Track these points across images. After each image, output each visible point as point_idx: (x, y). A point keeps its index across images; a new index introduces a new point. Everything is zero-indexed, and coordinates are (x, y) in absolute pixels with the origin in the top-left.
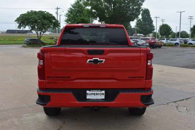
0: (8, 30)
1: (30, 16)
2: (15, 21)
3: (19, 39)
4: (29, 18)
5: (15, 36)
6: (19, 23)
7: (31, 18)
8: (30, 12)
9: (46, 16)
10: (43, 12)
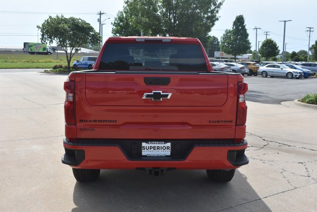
10: (77, 19)
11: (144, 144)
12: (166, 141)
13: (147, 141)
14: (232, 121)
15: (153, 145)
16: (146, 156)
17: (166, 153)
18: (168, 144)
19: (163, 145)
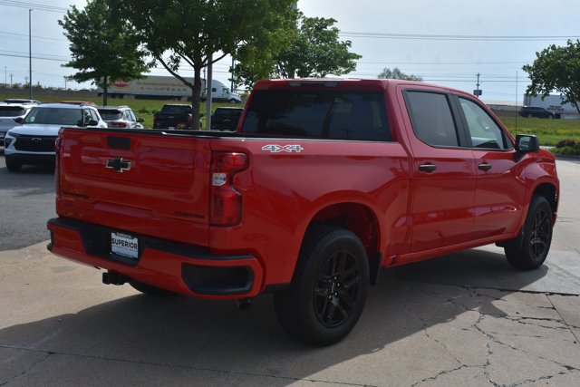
11: (113, 235)
12: (133, 235)
13: (118, 231)
14: (203, 217)
15: (122, 239)
16: (114, 253)
17: (134, 253)
18: (135, 241)
19: (131, 241)
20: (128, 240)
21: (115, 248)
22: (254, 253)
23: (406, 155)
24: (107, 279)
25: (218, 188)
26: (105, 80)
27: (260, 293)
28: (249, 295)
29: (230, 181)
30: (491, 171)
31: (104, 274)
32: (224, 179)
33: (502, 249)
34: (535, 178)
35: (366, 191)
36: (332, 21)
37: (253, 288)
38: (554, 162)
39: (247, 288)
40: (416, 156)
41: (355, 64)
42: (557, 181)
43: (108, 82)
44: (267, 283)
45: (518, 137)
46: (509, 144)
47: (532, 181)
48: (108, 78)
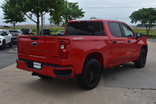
0: (138, 24)
1: (141, 13)
2: (129, 17)
3: (140, 31)
4: (140, 14)
5: (140, 29)
6: (131, 19)
7: (141, 15)
8: (142, 9)
9: (154, 12)
10: (153, 8)
11: (34, 63)
12: (39, 62)
13: (35, 61)
14: (58, 57)
15: (36, 64)
16: (34, 67)
17: (40, 67)
18: (40, 64)
19: (39, 64)
20: (38, 64)
21: (34, 66)
22: (72, 66)
23: (109, 39)
24: (33, 74)
25: (62, 49)
26: (14, 22)
27: (74, 76)
28: (71, 77)
29: (65, 47)
30: (131, 42)
31: (32, 73)
32: (64, 47)
33: (134, 63)
34: (142, 44)
35: (99, 49)
36: (77, 3)
37: (72, 75)
38: (146, 40)
39: (70, 75)
40: (112, 39)
41: (84, 15)
42: (147, 45)
43: (15, 23)
44: (75, 74)
45: (137, 34)
46: (135, 35)
47: (141, 45)
48: (15, 22)
